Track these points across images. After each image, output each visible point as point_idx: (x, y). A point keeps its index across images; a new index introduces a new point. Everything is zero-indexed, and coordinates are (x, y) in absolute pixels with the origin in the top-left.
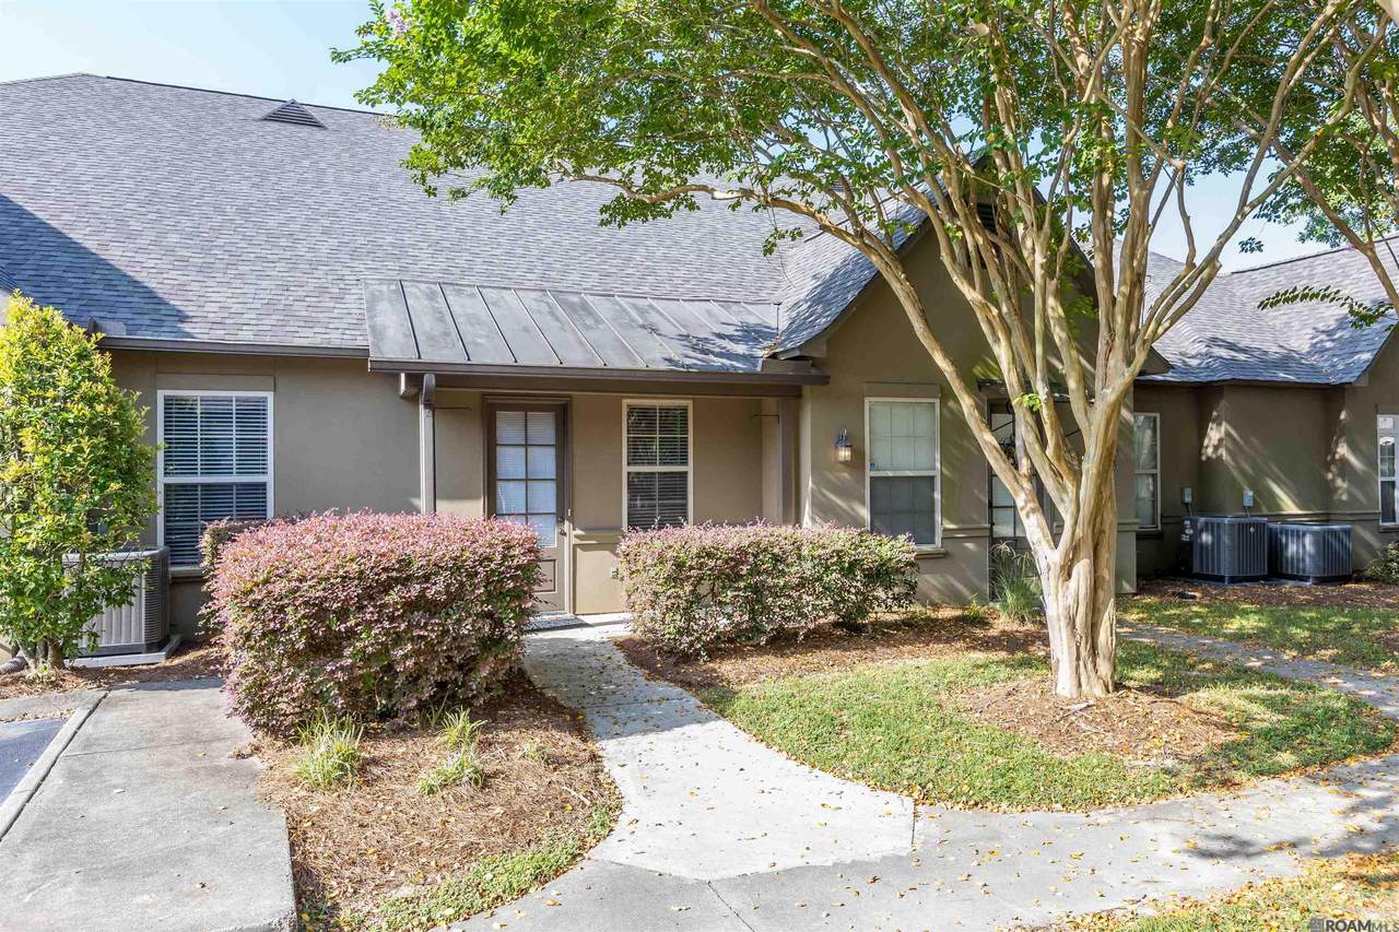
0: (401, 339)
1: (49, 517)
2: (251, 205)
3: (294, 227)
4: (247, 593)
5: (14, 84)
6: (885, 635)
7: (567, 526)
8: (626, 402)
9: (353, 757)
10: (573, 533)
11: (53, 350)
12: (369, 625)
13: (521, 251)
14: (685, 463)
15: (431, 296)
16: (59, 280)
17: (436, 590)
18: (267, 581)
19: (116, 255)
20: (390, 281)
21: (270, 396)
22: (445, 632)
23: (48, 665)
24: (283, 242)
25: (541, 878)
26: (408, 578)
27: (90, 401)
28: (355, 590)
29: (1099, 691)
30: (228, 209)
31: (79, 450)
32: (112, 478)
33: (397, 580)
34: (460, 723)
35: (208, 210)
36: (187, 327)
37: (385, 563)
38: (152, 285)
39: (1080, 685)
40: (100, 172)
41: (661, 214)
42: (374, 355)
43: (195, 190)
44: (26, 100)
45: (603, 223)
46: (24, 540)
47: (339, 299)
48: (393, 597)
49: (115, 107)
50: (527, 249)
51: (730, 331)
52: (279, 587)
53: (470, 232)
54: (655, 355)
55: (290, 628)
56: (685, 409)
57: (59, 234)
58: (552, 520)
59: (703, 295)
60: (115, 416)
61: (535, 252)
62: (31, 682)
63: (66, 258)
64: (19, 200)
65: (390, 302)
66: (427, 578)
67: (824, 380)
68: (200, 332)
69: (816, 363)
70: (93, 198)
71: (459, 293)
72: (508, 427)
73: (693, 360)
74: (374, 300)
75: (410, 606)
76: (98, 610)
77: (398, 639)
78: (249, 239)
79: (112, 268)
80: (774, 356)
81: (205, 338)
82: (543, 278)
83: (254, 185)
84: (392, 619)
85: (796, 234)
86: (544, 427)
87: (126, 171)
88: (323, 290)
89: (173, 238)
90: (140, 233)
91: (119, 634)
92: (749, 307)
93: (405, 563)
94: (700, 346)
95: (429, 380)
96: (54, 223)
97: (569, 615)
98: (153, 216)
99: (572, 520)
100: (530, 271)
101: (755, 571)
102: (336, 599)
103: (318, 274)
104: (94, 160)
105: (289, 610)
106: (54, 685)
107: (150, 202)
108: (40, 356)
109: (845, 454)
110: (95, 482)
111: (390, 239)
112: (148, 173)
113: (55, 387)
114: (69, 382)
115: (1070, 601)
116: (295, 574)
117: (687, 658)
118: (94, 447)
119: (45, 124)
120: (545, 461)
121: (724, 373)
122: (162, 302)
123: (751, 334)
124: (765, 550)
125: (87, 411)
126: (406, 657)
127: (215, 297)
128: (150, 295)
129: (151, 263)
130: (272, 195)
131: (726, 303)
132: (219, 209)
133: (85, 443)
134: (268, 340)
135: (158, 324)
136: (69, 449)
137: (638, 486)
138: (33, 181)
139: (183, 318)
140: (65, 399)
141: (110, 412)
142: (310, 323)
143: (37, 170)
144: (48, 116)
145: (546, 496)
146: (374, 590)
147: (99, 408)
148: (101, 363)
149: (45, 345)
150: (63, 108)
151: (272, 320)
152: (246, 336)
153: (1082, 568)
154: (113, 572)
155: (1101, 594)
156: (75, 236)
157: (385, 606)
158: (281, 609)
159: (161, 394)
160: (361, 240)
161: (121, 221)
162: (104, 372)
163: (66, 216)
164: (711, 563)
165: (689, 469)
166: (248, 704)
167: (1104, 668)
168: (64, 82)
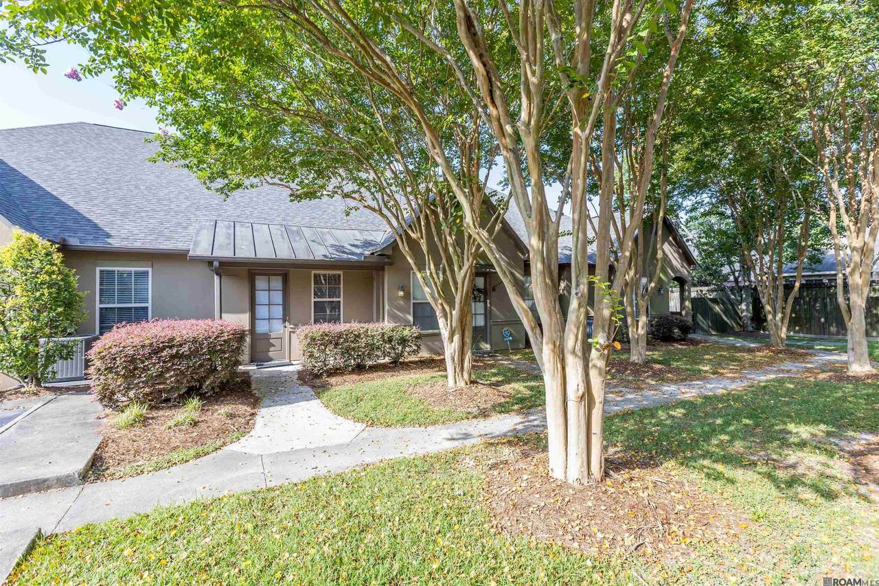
0: (206, 246)
1: (28, 323)
2: (153, 185)
3: (172, 196)
4: (100, 353)
5: (46, 127)
6: (407, 366)
7: (287, 324)
8: (313, 272)
9: (141, 416)
10: (289, 326)
11: (33, 252)
12: (154, 364)
13: (276, 207)
14: (339, 297)
15: (228, 228)
16: (52, 219)
17: (185, 349)
18: (110, 348)
19: (82, 208)
20: (211, 221)
21: (150, 270)
22: (189, 367)
23: (33, 386)
24: (165, 202)
25: (197, 456)
26: (173, 346)
27: (50, 274)
28: (147, 351)
29: (463, 384)
30: (142, 187)
31: (43, 294)
32: (60, 306)
33: (167, 347)
34: (195, 402)
35: (132, 187)
36: (110, 240)
37: (162, 340)
38: (97, 221)
39: (456, 382)
40: (81, 169)
41: (316, 197)
42: (191, 253)
43: (127, 178)
44: (50, 134)
45: (291, 201)
46: (15, 333)
47: (185, 228)
48: (165, 353)
49: (95, 138)
50: (279, 206)
51: (358, 243)
52: (114, 350)
53: (255, 199)
54: (319, 253)
55: (118, 366)
56: (339, 275)
57: (56, 198)
58: (281, 321)
59: (353, 227)
60: (62, 280)
61: (283, 208)
62: (24, 393)
63: (57, 209)
64: (38, 181)
65: (208, 230)
66: (181, 345)
67: (391, 264)
68: (115, 243)
69: (388, 257)
70: (75, 181)
71: (242, 226)
72: (261, 283)
73: (336, 255)
74: (201, 228)
75: (172, 357)
76: (54, 362)
77: (168, 370)
78: (148, 201)
79: (79, 214)
80: (373, 254)
81: (117, 245)
82: (284, 220)
83: (156, 176)
84: (164, 362)
85: (357, 209)
86: (277, 283)
87: (94, 169)
88: (179, 224)
89: (112, 200)
90: (96, 198)
91: (67, 373)
92: (372, 233)
93: (172, 339)
94: (340, 249)
95: (216, 264)
96: (54, 193)
97: (287, 361)
98: (104, 190)
99: (289, 321)
100: (279, 216)
101: (346, 340)
102: (139, 354)
103: (178, 217)
104: (79, 164)
105: (118, 359)
106: (35, 394)
107: (104, 184)
108: (27, 255)
109: (401, 293)
110: (51, 308)
111: (216, 202)
112: (105, 170)
113: (32, 268)
114: (39, 265)
115: (452, 351)
116: (122, 345)
117: (318, 376)
118: (50, 294)
119: (58, 146)
120: (278, 297)
121: (348, 261)
122: (101, 229)
123: (367, 244)
124: (352, 332)
125: (48, 278)
126: (171, 377)
127: (127, 227)
128: (96, 226)
129: (99, 211)
130: (165, 181)
131: (361, 231)
132: (137, 187)
133: (46, 292)
134: (148, 246)
135: (96, 238)
136: (38, 294)
137: (319, 307)
138: (47, 173)
139: (109, 236)
140: (37, 273)
141: (59, 278)
142: (169, 239)
143: (50, 168)
144: (61, 143)
145: (278, 311)
146: (157, 351)
147: (54, 277)
148: (57, 258)
149: (29, 251)
150: (69, 138)
151: (152, 237)
152: (138, 245)
153: (457, 338)
154: (63, 346)
155: (466, 348)
156: (63, 199)
157: (161, 357)
158: (115, 359)
159: (98, 269)
160: (202, 202)
161: (88, 192)
162: (58, 262)
163: (61, 190)
164: (327, 338)
165: (341, 299)
166: (100, 397)
167: (466, 376)
168: (72, 126)
